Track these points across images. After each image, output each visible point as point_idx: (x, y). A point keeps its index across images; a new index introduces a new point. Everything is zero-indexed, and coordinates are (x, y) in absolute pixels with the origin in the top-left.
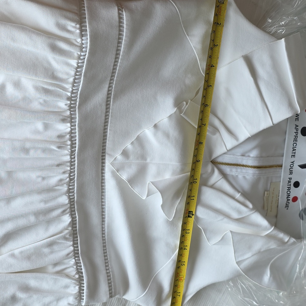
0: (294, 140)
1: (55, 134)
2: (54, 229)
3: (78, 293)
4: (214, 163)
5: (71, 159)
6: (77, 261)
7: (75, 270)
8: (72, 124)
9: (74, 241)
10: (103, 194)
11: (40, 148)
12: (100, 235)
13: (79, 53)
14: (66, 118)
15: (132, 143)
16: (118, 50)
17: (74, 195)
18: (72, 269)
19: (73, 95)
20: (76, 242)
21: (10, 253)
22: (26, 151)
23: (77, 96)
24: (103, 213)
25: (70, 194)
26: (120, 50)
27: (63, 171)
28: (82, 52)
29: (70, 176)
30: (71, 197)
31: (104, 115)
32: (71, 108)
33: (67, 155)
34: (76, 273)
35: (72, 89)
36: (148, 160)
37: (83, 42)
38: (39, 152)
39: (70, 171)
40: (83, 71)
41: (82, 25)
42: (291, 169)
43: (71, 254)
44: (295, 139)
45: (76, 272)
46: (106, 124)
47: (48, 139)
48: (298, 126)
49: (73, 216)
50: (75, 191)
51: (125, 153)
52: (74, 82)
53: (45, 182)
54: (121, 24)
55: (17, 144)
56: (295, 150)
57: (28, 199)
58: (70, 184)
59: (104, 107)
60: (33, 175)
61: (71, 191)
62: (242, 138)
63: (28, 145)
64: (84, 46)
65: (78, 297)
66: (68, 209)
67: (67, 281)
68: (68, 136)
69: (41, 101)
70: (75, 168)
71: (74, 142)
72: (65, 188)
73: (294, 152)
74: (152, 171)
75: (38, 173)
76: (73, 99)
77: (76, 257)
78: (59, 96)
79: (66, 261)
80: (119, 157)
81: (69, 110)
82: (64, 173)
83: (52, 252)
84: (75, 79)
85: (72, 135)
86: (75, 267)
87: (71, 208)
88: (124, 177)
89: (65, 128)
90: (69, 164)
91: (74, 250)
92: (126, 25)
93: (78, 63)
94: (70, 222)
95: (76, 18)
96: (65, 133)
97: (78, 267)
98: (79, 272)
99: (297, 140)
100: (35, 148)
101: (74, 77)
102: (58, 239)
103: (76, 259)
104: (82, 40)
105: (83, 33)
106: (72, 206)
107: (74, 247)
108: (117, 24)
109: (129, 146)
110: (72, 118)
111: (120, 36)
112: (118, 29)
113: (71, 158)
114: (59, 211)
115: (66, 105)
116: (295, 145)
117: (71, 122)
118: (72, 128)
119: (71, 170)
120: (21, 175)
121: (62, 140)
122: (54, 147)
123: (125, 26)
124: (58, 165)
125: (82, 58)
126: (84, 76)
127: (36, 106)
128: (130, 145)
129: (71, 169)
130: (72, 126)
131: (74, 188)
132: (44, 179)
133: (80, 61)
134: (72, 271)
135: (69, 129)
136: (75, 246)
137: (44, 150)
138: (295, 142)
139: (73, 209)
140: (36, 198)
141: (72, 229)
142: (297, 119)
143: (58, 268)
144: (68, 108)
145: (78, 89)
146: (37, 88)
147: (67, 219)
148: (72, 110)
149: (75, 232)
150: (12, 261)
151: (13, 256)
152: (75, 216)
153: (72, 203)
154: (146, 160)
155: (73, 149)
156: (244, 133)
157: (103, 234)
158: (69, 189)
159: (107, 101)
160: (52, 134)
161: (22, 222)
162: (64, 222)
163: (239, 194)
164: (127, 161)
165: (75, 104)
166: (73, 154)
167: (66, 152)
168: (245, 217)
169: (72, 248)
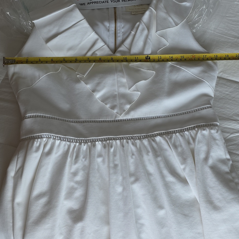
0: (97, 3)
1: (103, 150)
2: (165, 146)
3: (208, 127)
4: (115, 51)
5: (119, 139)
6: (186, 130)
7: (192, 131)
9: (173, 133)
10: (141, 119)
11: (113, 158)
12: (169, 118)
13: (52, 139)
14: (93, 144)
15: (106, 104)
16: (49, 118)
17: (142, 136)
18: (192, 133)
19: (78, 142)
20: (173, 132)
21: (183, 171)
22: (116, 166)
23: (79, 139)
24: (154, 117)
25: (142, 138)
26: (49, 117)
27: (127, 144)
28: (51, 137)
29: (130, 139)
30: (144, 137)
31: (90, 123)
32: (86, 142)
33: (116, 142)
34: (194, 130)
35: (74, 142)
36: (116, 93)
37: (45, 137)
38: (116, 158)
40: (63, 136)
41: (35, 138)
42: (116, 2)
43: (182, 134)
44: (96, 3)
45: (194, 131)
46: (96, 121)
47: (107, 154)
48: (88, 3)
49: (156, 135)
50: (140, 135)
51: (113, 108)
52: (70, 141)
53: (135, 153)
54: (34, 116)
55: (112, 171)
56: (103, 1)
57: (147, 163)
58: (135, 138)
59: (85, 124)
60: (131, 161)
61: (139, 138)
62: (96, 36)
63: (112, 165)
64: (47, 136)
65: (211, 127)
66: (152, 138)
67: (199, 135)
68: (104, 142)
69: (84, 160)
70: (124, 137)
71: (108, 139)
73: (105, 2)
74: (123, 90)
75: (130, 158)
76: (80, 141)
77: (183, 131)
78: (79, 149)
79: (186, 137)
80: (115, 111)
81: (87, 143)
82: (128, 142)
83: (181, 146)
84: (68, 141)
85: (103, 140)
86: (190, 131)
87: (151, 137)
88: (128, 107)
89: (99, 145)
90: (122, 141)
91: (179, 132)
92: (34, 113)
93: (58, 140)
94: (160, 136)
95: (32, 141)
96: (102, 144)
97: (191, 129)
98: (194, 128)
99: (97, 2)
100: (114, 161)
101: (67, 142)
102: (171, 142)
103: (185, 131)
104: (44, 137)
105: (40, 137)
106: (150, 136)
107: (177, 132)
108: (34, 118)
109: (108, 106)
110: (93, 141)
111: (41, 117)
112: (37, 118)
113: (118, 139)
114: (153, 143)
115: (85, 145)
116: (100, 2)
117: (95, 141)
118: (99, 140)
120: (132, 168)
121: (107, 145)
122: (112, 150)
123: (35, 114)
124: (123, 146)
125: (54, 137)
126: (65, 136)
127: (86, 163)
129: (125, 139)
130: (98, 141)
131: (137, 136)
132: (133, 154)
133: (57, 138)
134: (193, 132)
135: (100, 142)
136: (176, 132)
137: (115, 155)
138: (99, 3)
139: (152, 135)
141: (165, 135)
142: (84, 4)
143: (191, 141)
144: (86, 144)
145: (74, 139)
146: (76, 162)
147: (158, 139)
148: (87, 142)
149: (167, 133)
150: (187, 170)
151: (184, 169)
152: (156, 134)
153: (148, 136)
154: (116, 95)
155: (112, 139)
156: (93, 36)
157: (168, 116)
158: (139, 139)
159: (81, 122)
160: (104, 152)
161: (162, 165)
162: (160, 140)
163: (132, 32)
164: (118, 106)
165: (84, 140)
166: (115, 138)
167: (114, 143)
168: (146, 26)
169: (177, 134)
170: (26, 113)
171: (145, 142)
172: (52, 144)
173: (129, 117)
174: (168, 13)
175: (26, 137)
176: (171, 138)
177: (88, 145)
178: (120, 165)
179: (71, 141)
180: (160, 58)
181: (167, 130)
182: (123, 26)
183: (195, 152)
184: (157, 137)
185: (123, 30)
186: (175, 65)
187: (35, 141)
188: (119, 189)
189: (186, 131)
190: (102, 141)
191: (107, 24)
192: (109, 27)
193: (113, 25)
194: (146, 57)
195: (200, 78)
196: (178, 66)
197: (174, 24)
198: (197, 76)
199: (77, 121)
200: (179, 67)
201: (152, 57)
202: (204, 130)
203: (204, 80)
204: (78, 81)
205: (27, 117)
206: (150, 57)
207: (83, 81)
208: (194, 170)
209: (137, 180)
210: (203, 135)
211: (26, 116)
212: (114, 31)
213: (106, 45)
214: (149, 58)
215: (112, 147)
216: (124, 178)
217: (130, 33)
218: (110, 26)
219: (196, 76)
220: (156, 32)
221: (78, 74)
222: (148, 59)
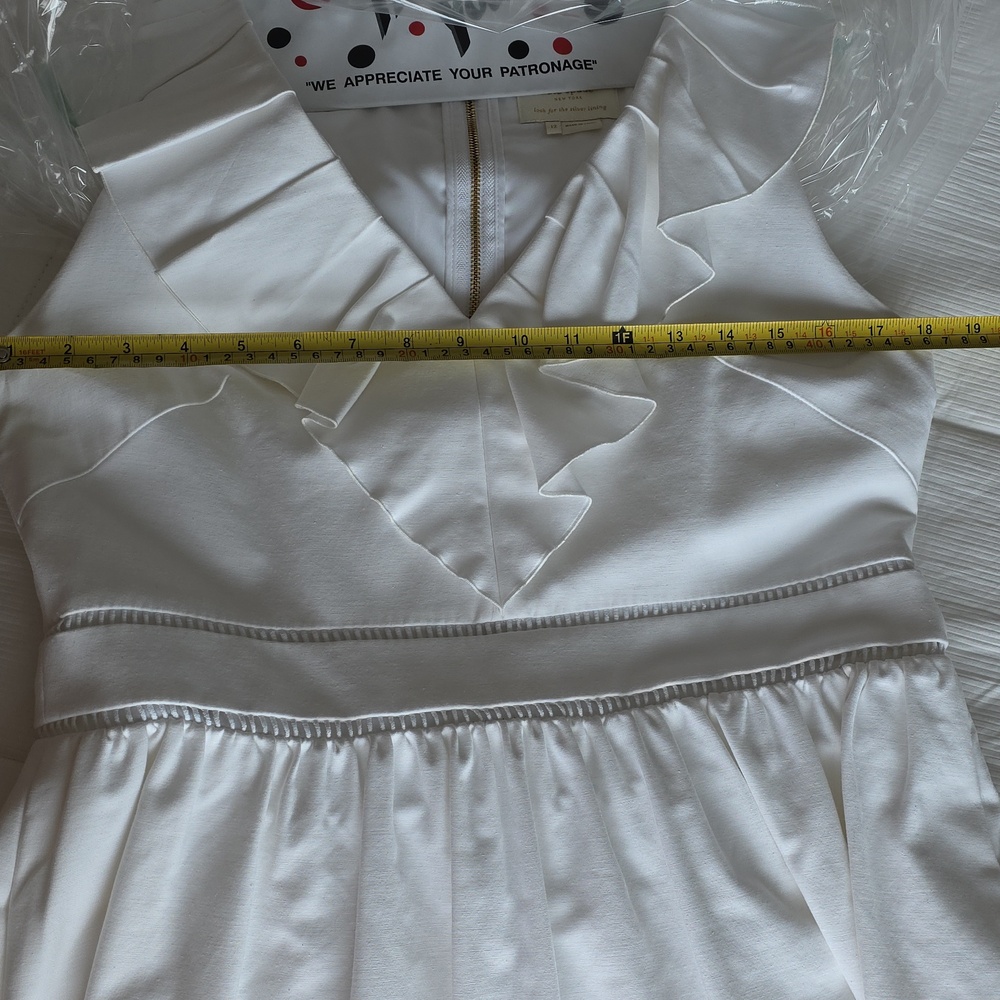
0: (389, 82)
1: (425, 772)
2: (708, 747)
3: (902, 662)
4: (471, 303)
5: (497, 719)
6: (802, 674)
7: (829, 677)
8: (393, 728)
9: (741, 688)
10: (597, 618)
11: (471, 811)
12: (722, 614)
13: (186, 726)
14: (376, 746)
15: (436, 552)
16: (174, 623)
17: (603, 702)
18: (827, 687)
19: (309, 736)
20: (744, 681)
21: (790, 866)
22: (483, 847)
23: (311, 724)
24: (656, 612)
25: (602, 712)
26: (173, 618)
27: (532, 740)
28: (181, 718)
29: (547, 718)
30: (611, 708)
31: (363, 644)
32: (344, 736)
33: (483, 733)
34: (838, 673)
35: (289, 739)
36: (482, 500)
37: (155, 717)
38: (483, 811)
39: (530, 720)
40: (236, 712)
41: (108, 722)
42: (476, 75)
43: (782, 692)
44: (386, 78)
45: (836, 675)
46: (389, 634)
47: (442, 790)
48: (349, 79)
49: (667, 696)
50: (592, 698)
51: (468, 568)
53: (572, 785)
54: (102, 619)
55: (465, 874)
56: (417, 72)
57: (627, 831)
58: (571, 714)
59: (339, 647)
60: (554, 821)
61: (591, 711)
62: (388, 239)
63: (465, 844)
64: (165, 715)
65: (914, 662)
66: (647, 711)
67: (861, 697)
68: (429, 736)
69: (333, 820)
70: (521, 707)
71: (445, 717)
72: (584, 729)
73: (424, 76)
74: (512, 486)
75: (547, 808)
76: (319, 733)
77: (790, 679)
78: (312, 772)
79: (803, 704)
80: (478, 584)
81: (351, 740)
82: (537, 735)
83: (780, 748)
84: (261, 734)
85: (425, 724)
86: (821, 678)
87: (643, 706)
88: (536, 563)
89: (405, 749)
90: (511, 726)
91: (769, 684)
92: (101, 606)
93: (214, 728)
94: (684, 703)
95: (91, 739)
96: (420, 744)
97: (822, 668)
98: (834, 665)
99: (388, 74)
100: (474, 823)
101: (256, 737)
102: (735, 732)
103: (794, 676)
104: (149, 720)
105: (130, 719)
106: (638, 702)
107: (760, 685)
108: (101, 629)
109: (445, 560)
110: (377, 730)
111: (135, 619)
112: (114, 627)
113: (494, 719)
114: (655, 737)
115: (338, 751)
116: (402, 77)
117: (389, 731)
118: (404, 727)
119: (530, 715)
121: (442, 749)
122: (466, 772)
123: (105, 608)
124: (517, 754)
125: (198, 719)
127: (348, 834)
128: (442, 557)
129: (526, 717)
130: (399, 729)
131: (582, 701)
132: (562, 791)
133: (209, 723)
134: (833, 685)
135: (409, 735)
136: (755, 684)
137: (477, 797)
138: (396, 79)
139: (646, 699)
140: (620, 806)
141: (706, 695)
142: (328, 85)
143: (826, 725)
144: (347, 744)
145: (290, 724)
146: (297, 835)
147: (677, 714)
148: (351, 734)
149: (714, 686)
150: (811, 861)
151: (797, 859)
152: (666, 693)
153: (629, 704)
154: (481, 508)
155: (467, 716)
156: (374, 236)
157: (718, 607)
158: (587, 716)
159: (322, 640)
160: (427, 782)
161: (697, 840)
162: (685, 722)
163: (549, 220)
164: (492, 561)
165: (333, 725)
166: (480, 716)
167: (476, 736)
168: (612, 191)
169: (763, 692)
170: (63, 600)
171: (619, 730)
172: (184, 748)
173: (540, 611)
174: (710, 133)
175: (66, 717)
176: (734, 711)
177: (355, 751)
178: (501, 844)
179: (276, 733)
180: (676, 336)
181: (713, 676)
182: (507, 189)
183: (843, 776)
184: (671, 707)
185: (508, 210)
186: (745, 372)
187: (109, 739)
188: (501, 958)
189: (801, 678)
190: (418, 728)
191: (437, 181)
192: (445, 193)
193: (464, 187)
194: (614, 333)
195: (858, 433)
196: (757, 374)
197: (737, 183)
198: (843, 423)
199: (299, 634)
200: (763, 379)
201: (640, 332)
202: (883, 674)
203: (875, 439)
204: (305, 443)
205: (69, 624)
206: (631, 333)
207: (331, 447)
208: (841, 864)
209: (581, 913)
210: (881, 700)
211: (63, 616)
212: (469, 211)
213: (432, 278)
214: (630, 341)
215: (463, 757)
216: (522, 906)
217: (543, 222)
218: (451, 188)
219: (839, 423)
220: (660, 221)
221: (306, 414)
222: (622, 342)
